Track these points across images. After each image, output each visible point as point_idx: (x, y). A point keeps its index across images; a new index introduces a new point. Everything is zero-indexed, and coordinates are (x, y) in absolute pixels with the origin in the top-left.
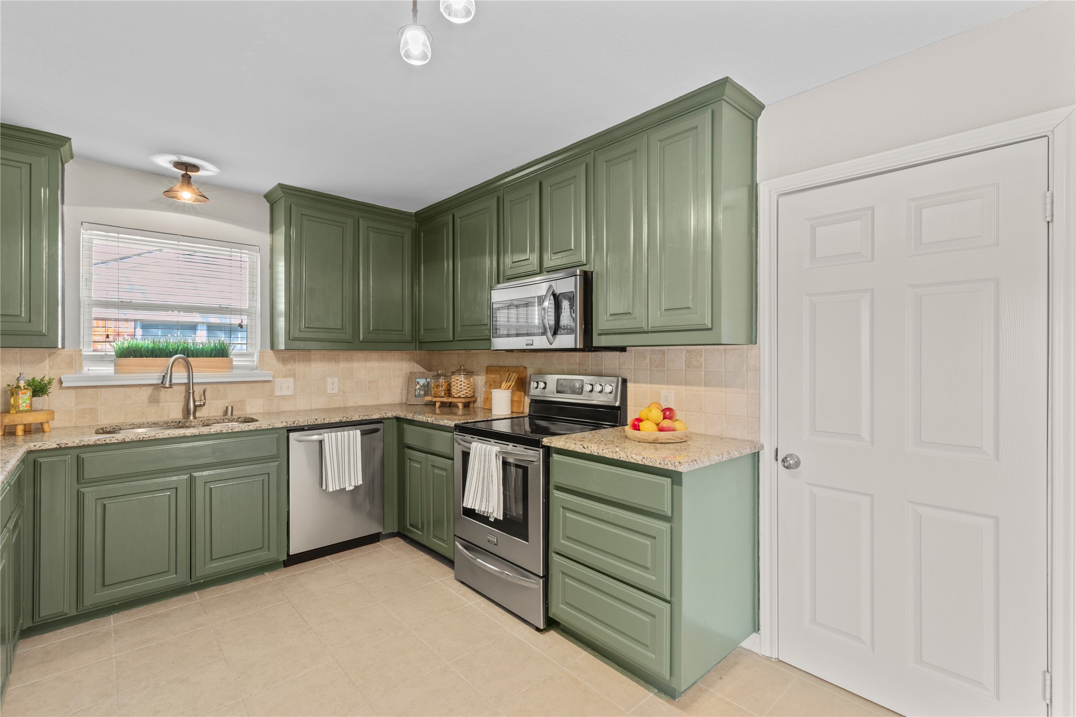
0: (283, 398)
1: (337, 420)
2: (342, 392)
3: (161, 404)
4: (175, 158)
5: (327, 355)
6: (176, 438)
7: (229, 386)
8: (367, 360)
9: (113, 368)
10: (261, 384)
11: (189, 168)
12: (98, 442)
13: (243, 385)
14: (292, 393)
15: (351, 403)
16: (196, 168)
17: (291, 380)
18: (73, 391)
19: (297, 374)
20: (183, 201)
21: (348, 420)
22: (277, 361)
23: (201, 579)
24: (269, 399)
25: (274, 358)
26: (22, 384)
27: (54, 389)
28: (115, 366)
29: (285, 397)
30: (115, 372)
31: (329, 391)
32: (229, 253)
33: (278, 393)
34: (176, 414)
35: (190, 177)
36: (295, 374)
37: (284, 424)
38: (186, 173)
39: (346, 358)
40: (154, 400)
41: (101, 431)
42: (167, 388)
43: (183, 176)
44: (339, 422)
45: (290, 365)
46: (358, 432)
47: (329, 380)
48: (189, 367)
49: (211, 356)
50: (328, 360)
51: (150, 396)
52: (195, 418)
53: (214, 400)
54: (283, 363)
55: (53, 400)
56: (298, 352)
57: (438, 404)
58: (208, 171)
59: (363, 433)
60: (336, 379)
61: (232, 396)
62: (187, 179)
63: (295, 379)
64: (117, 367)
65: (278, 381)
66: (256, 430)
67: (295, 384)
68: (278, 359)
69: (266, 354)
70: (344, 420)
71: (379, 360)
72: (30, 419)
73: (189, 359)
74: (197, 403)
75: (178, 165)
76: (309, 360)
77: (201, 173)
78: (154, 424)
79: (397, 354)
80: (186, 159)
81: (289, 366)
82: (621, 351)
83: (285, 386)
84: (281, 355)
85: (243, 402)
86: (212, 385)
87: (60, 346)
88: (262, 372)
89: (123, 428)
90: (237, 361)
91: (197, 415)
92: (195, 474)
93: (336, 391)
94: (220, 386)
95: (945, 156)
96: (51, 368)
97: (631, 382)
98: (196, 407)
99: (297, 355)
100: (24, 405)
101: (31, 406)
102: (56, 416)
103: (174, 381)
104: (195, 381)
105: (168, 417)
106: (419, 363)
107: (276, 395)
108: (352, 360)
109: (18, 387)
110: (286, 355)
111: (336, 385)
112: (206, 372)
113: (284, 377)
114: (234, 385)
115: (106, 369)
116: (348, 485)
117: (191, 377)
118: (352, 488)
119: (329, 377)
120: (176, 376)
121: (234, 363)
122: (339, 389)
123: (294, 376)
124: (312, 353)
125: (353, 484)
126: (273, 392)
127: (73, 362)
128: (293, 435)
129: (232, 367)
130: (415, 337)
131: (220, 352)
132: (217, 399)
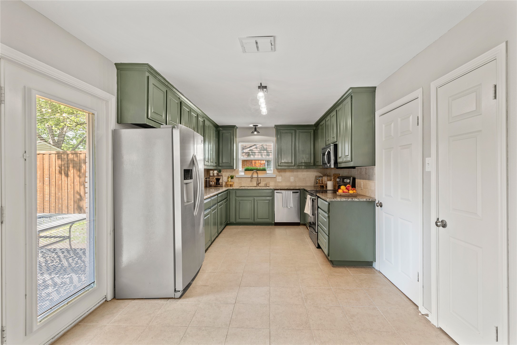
0: (279, 182)
1: (286, 188)
3: (253, 182)
4: (253, 125)
5: (290, 170)
6: (251, 189)
7: (266, 178)
8: (302, 172)
10: (273, 178)
12: (238, 189)
13: (269, 178)
14: (281, 181)
15: (297, 185)
16: (257, 126)
18: (238, 178)
23: (256, 223)
24: (275, 182)
25: (277, 171)
26: (229, 176)
27: (234, 178)
28: (244, 173)
30: (244, 174)
31: (291, 181)
33: (277, 181)
34: (255, 185)
37: (273, 188)
38: (255, 127)
39: (296, 171)
40: (251, 181)
46: (292, 192)
48: (257, 173)
49: (262, 171)
50: (291, 172)
52: (258, 186)
55: (235, 180)
57: (319, 186)
58: (260, 126)
59: (293, 193)
60: (293, 177)
61: (267, 181)
62: (256, 129)
63: (282, 177)
65: (278, 177)
66: (267, 189)
67: (282, 178)
69: (274, 170)
70: (288, 188)
72: (231, 183)
73: (257, 171)
74: (259, 182)
75: (254, 126)
76: (286, 172)
77: (258, 126)
79: (312, 170)
80: (255, 124)
81: (280, 173)
82: (354, 169)
83: (279, 179)
85: (269, 183)
86: (262, 178)
87: (235, 168)
88: (274, 175)
90: (268, 172)
91: (259, 185)
92: (255, 198)
93: (293, 181)
94: (264, 178)
95: (402, 104)
96: (234, 173)
97: (357, 179)
98: (259, 183)
99: (282, 170)
101: (231, 181)
102: (235, 183)
103: (253, 177)
106: (320, 173)
108: (298, 172)
109: (229, 177)
110: (280, 170)
111: (293, 179)
112: (261, 175)
113: (279, 176)
114: (267, 178)
115: (243, 174)
116: (288, 206)
117: (258, 176)
118: (290, 207)
119: (291, 177)
120: (255, 175)
121: (267, 172)
122: (294, 181)
123: (282, 176)
124: (287, 169)
125: (290, 206)
126: (276, 180)
127: (237, 172)
128: (275, 191)
129: (267, 174)
130: (314, 164)
131: (264, 170)
132: (263, 181)
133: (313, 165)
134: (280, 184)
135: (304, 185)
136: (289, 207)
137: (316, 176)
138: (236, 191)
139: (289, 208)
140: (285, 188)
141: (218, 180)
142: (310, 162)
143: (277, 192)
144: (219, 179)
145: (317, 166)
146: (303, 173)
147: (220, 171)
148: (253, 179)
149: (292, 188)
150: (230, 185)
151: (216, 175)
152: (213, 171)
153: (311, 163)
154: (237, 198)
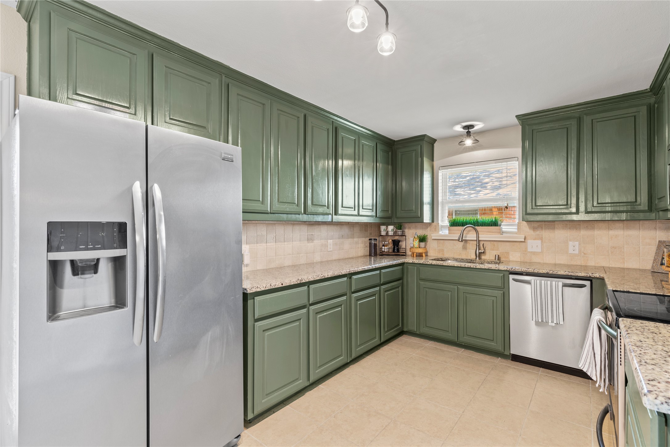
1: (544, 271)
2: (582, 254)
3: (467, 250)
5: (568, 225)
7: (500, 243)
9: (448, 231)
10: (518, 243)
11: (469, 128)
12: (424, 263)
13: (508, 243)
14: (540, 251)
15: (591, 263)
16: (472, 126)
17: (540, 241)
18: (436, 241)
19: (544, 238)
20: (467, 145)
21: (554, 273)
22: (529, 229)
23: (463, 343)
24: (524, 253)
25: (528, 227)
26: (416, 237)
27: (428, 240)
28: (449, 230)
29: (535, 253)
30: (450, 233)
31: (571, 251)
32: (501, 166)
33: (530, 249)
34: (473, 256)
35: (470, 132)
36: (542, 238)
38: (468, 131)
39: (587, 227)
40: (464, 248)
41: (441, 260)
42: (460, 242)
43: (467, 132)
44: (546, 274)
45: (539, 232)
46: (560, 284)
47: (571, 243)
48: (476, 232)
49: (489, 226)
50: (570, 228)
51: (463, 246)
52: (478, 258)
53: (492, 250)
54: (533, 230)
55: (427, 244)
56: (544, 222)
58: (479, 126)
59: (563, 286)
60: (577, 243)
61: (501, 250)
62: (469, 134)
63: (542, 242)
64: (449, 231)
65: (530, 242)
66: (488, 269)
67: (542, 245)
68: (530, 228)
69: (521, 224)
70: (551, 272)
71: (623, 229)
72: (418, 251)
73: (476, 227)
74: (480, 251)
75: (465, 127)
76: (554, 228)
77: (475, 128)
78: (462, 259)
79: (647, 223)
83: (534, 245)
84: (532, 225)
85: (508, 253)
86: (491, 242)
87: (427, 221)
88: (520, 236)
89: (450, 259)
90: (505, 230)
91: (482, 259)
92: (459, 287)
93: (577, 252)
94: (495, 243)
96: (428, 231)
98: (480, 254)
99: (543, 225)
100: (416, 245)
101: (419, 245)
104: (480, 239)
105: (471, 257)
107: (528, 251)
110: (536, 225)
111: (577, 248)
112: (486, 234)
113: (534, 240)
114: (502, 243)
115: (446, 232)
116: (550, 321)
117: (478, 237)
118: (554, 324)
119: (570, 241)
120: (471, 235)
121: (503, 230)
122: (580, 251)
123: (541, 239)
124: (556, 223)
125: (555, 322)
126: (526, 248)
127: (436, 228)
128: (511, 277)
129: (502, 233)
130: (651, 208)
131: (495, 224)
132: (493, 250)
133: (647, 208)
134: (535, 259)
135: (616, 266)
136: (552, 322)
137: (660, 242)
138: (420, 268)
139: (552, 326)
140: (541, 271)
141: (396, 243)
142: (634, 200)
143: (515, 280)
144: (399, 241)
145: (661, 213)
146: (612, 232)
147: (399, 226)
148: (468, 245)
149: (562, 272)
150: (416, 253)
151: (391, 233)
152: (385, 226)
153: (638, 203)
154: (422, 283)
